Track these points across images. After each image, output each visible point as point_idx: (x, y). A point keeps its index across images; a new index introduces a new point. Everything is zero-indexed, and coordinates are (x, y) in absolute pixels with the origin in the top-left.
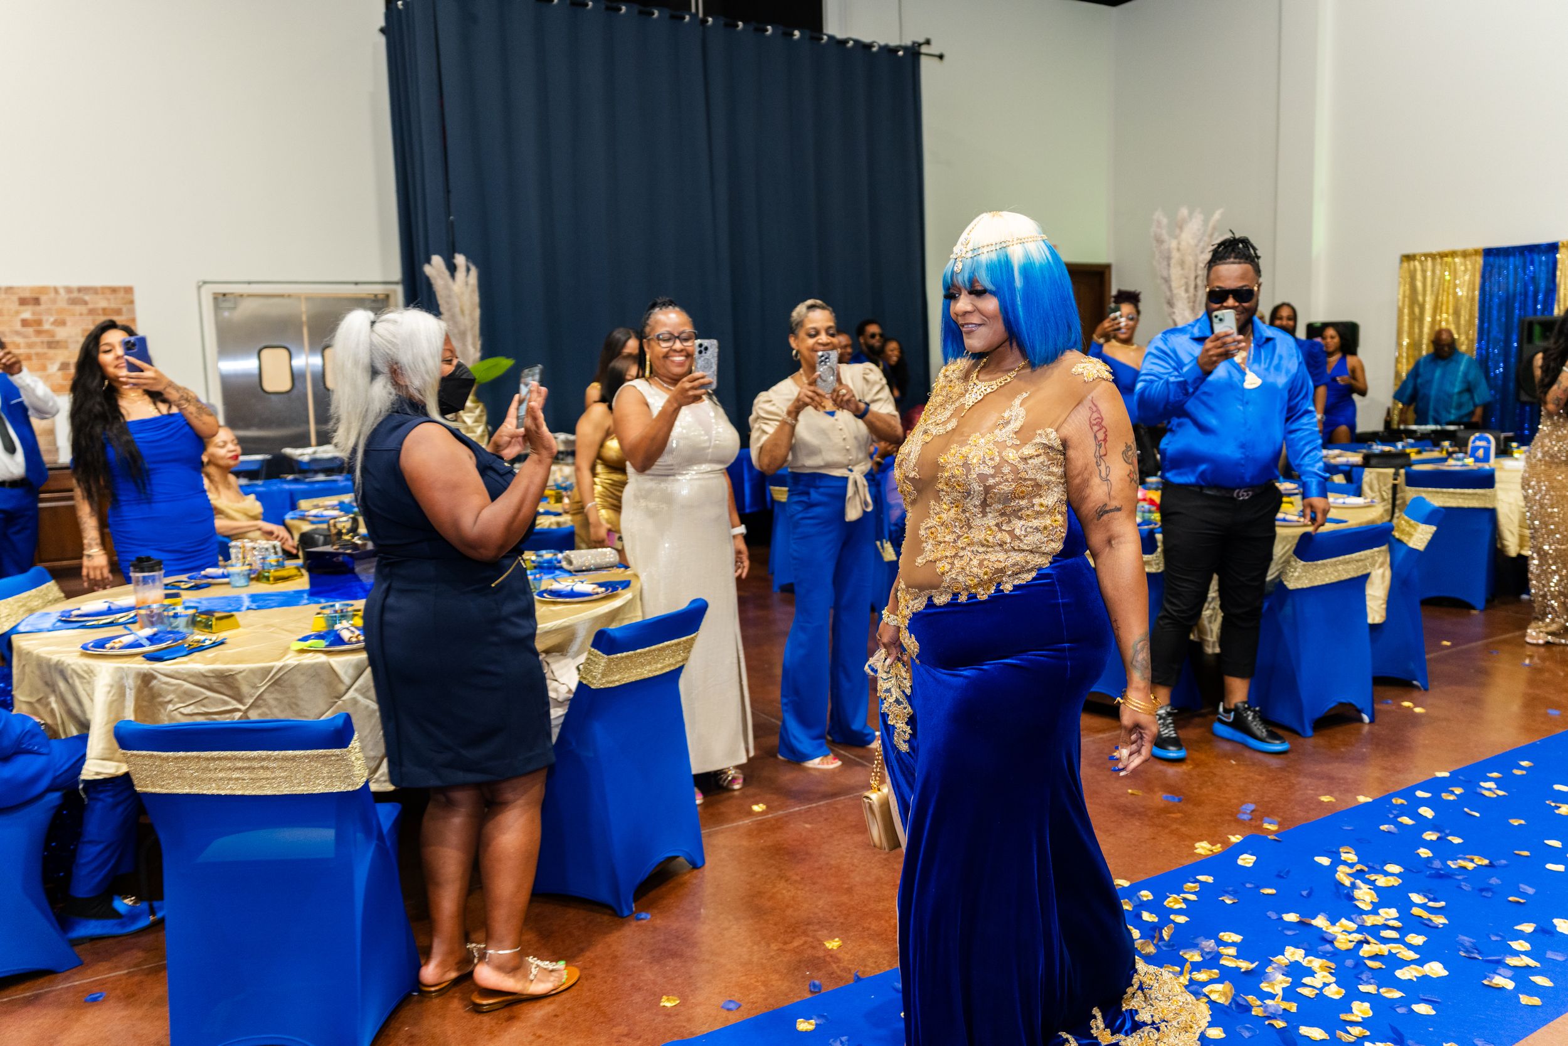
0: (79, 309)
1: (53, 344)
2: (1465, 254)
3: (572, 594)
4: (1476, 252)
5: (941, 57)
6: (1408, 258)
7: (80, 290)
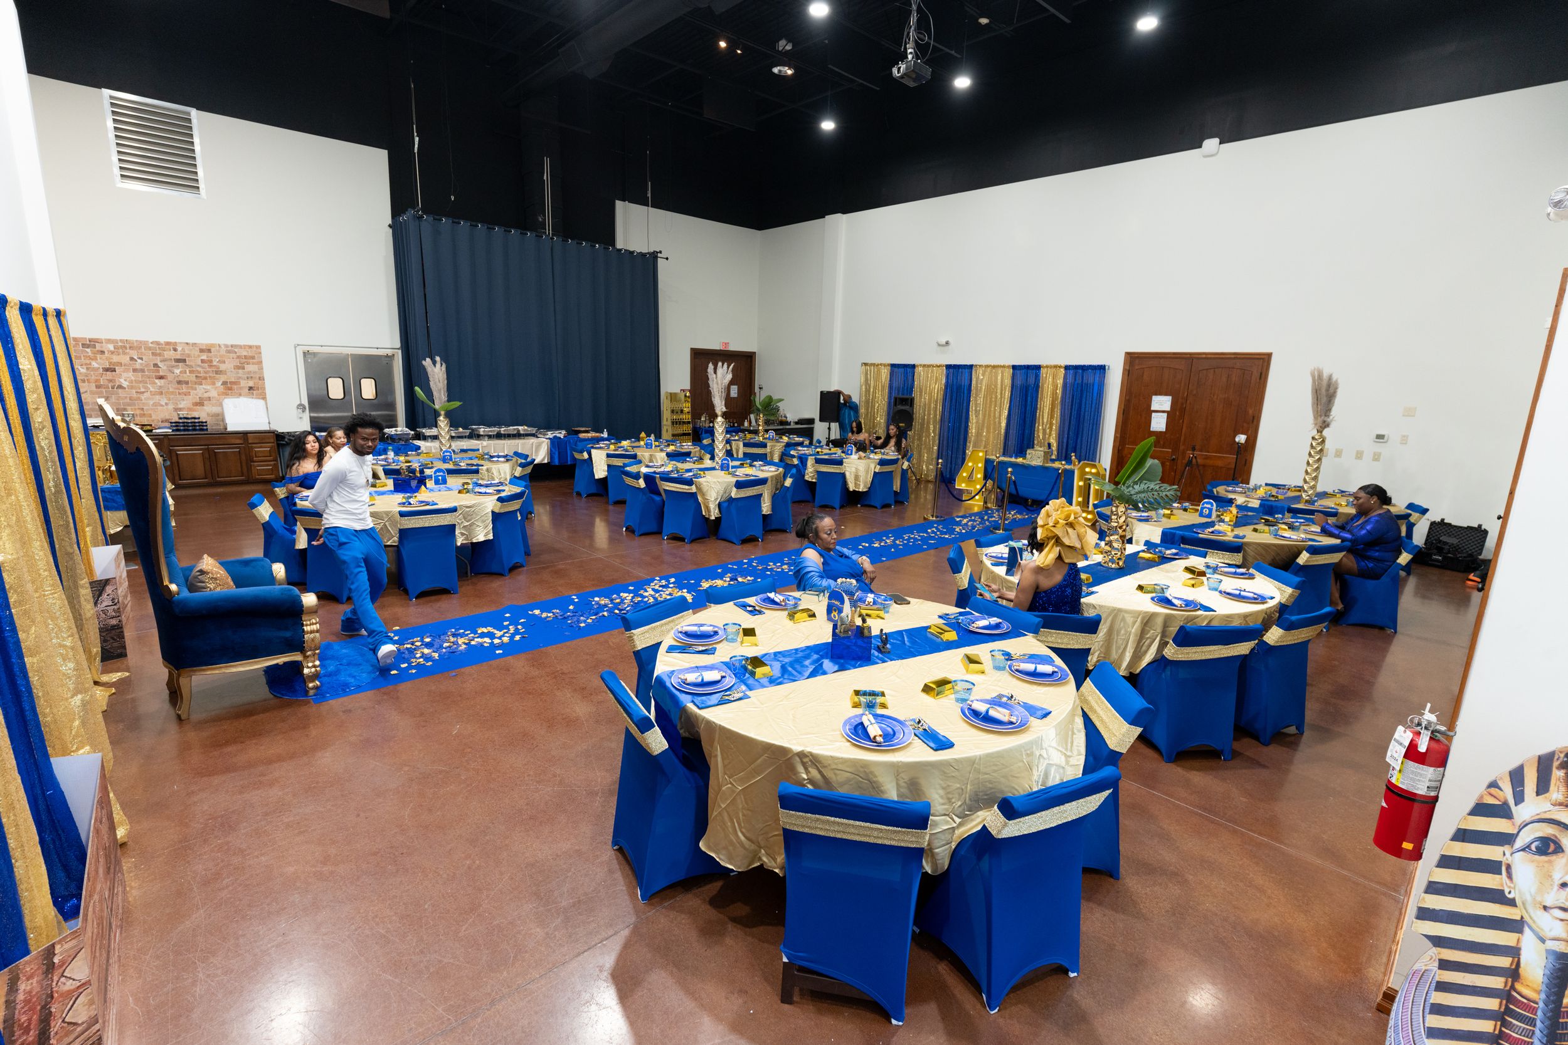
0: (232, 355)
1: (219, 372)
2: (885, 365)
3: (486, 493)
4: (888, 365)
5: (667, 259)
6: (866, 364)
7: (232, 346)
